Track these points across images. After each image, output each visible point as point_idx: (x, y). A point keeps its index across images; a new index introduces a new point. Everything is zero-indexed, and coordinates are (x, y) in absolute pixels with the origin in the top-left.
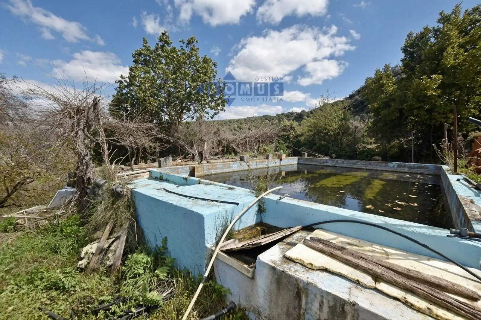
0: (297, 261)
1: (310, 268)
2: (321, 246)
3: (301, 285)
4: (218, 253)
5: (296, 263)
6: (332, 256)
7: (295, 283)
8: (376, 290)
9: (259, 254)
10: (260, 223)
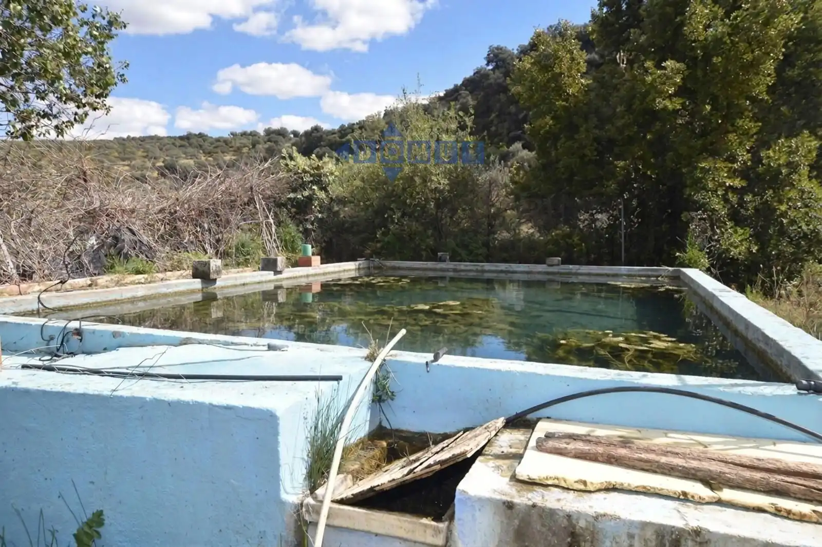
0: (550, 482)
1: (585, 490)
2: (580, 446)
3: (582, 523)
4: (330, 508)
5: (547, 486)
6: (611, 460)
7: (565, 522)
8: (720, 502)
9: (457, 484)
10: (378, 433)
